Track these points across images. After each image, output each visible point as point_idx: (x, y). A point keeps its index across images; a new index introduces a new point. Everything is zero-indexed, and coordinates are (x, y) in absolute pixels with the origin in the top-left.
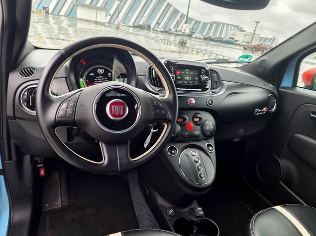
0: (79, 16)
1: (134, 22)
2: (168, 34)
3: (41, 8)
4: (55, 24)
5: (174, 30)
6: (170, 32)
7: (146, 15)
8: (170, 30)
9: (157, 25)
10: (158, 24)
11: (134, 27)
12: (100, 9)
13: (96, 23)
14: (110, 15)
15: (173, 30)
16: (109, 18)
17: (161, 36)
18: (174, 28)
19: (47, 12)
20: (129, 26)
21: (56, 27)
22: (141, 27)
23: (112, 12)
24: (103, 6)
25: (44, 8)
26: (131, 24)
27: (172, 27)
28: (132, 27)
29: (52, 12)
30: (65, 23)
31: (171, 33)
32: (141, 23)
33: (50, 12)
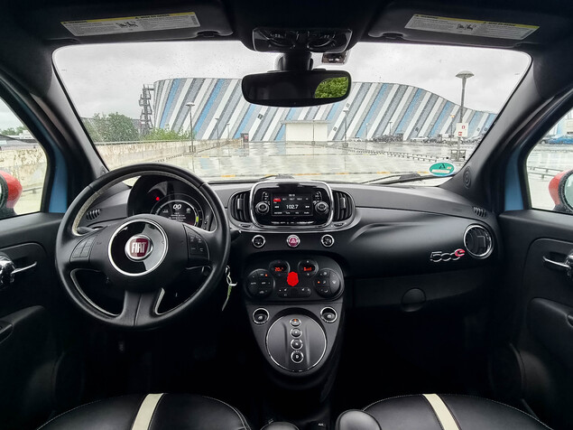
0: (288, 138)
1: (375, 134)
2: (435, 144)
3: (238, 135)
4: (256, 154)
5: (447, 135)
6: (439, 140)
7: (394, 120)
8: (440, 136)
9: (415, 132)
10: (416, 129)
11: (375, 141)
12: (320, 123)
13: (313, 143)
14: (335, 129)
15: (445, 136)
16: (334, 133)
17: (424, 150)
18: (447, 132)
19: (246, 140)
20: (366, 141)
21: (258, 159)
22: (386, 140)
23: (337, 125)
24: (324, 119)
25: (242, 135)
26: (369, 137)
27: (443, 132)
28: (371, 141)
29: (253, 139)
30: (270, 150)
31: (441, 142)
32: (387, 132)
33: (250, 140)
